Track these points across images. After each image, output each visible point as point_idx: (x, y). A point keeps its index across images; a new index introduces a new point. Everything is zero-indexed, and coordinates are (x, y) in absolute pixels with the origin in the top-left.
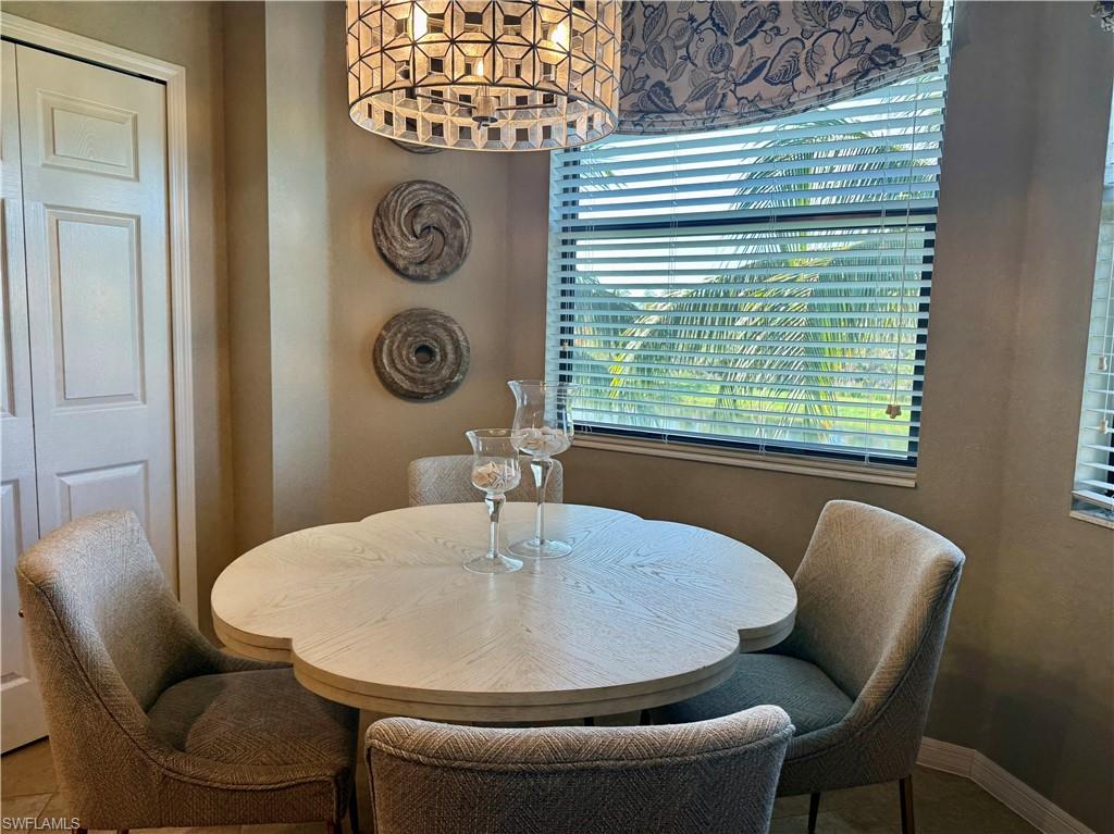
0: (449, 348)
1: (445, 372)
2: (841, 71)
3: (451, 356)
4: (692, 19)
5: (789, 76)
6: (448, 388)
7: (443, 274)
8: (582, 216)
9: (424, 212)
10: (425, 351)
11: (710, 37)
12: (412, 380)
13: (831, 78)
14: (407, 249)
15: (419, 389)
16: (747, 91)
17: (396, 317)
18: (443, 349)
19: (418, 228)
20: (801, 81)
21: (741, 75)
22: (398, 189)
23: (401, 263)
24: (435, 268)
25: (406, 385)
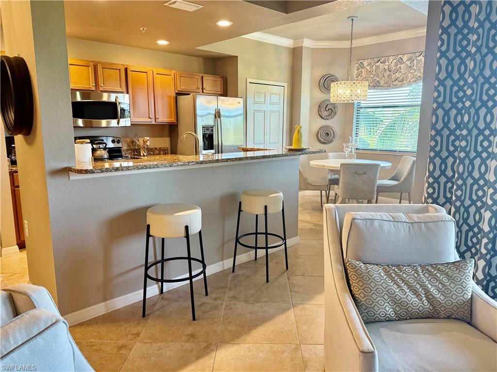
0: (332, 133)
1: (331, 138)
2: (411, 80)
3: (332, 135)
4: (384, 69)
5: (402, 81)
6: (331, 141)
7: (331, 118)
8: (361, 105)
9: (328, 106)
10: (327, 134)
11: (388, 72)
12: (324, 140)
13: (410, 82)
14: (325, 114)
15: (326, 142)
16: (395, 83)
17: (322, 127)
18: (331, 133)
19: (327, 109)
20: (405, 82)
21: (393, 80)
22: (323, 102)
23: (323, 117)
24: (330, 117)
25: (323, 141)
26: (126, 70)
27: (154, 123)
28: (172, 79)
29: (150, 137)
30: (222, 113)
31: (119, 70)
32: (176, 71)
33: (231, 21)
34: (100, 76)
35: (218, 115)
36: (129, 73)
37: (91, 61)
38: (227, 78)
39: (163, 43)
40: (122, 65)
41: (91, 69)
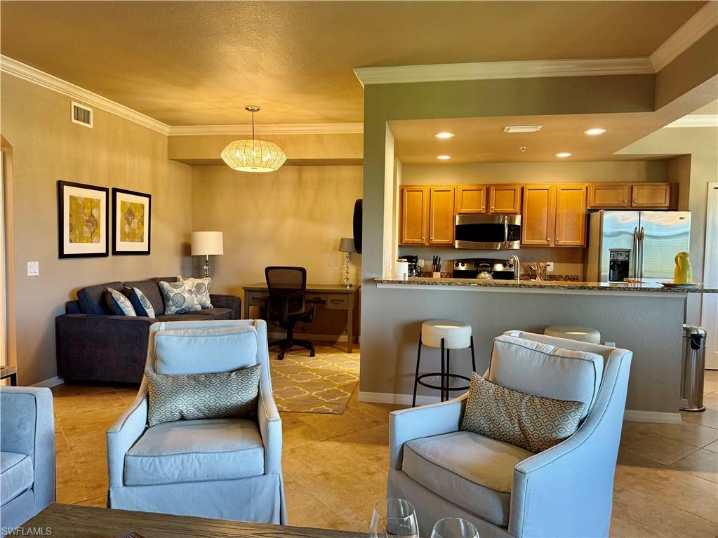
26: (522, 189)
27: (552, 245)
28: (583, 194)
29: (554, 262)
30: (645, 232)
31: (514, 190)
32: (590, 184)
33: (604, 129)
34: (493, 197)
35: (639, 236)
36: (527, 193)
37: (484, 185)
38: (678, 184)
39: (563, 155)
40: (518, 184)
41: (483, 194)
